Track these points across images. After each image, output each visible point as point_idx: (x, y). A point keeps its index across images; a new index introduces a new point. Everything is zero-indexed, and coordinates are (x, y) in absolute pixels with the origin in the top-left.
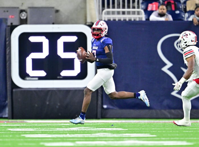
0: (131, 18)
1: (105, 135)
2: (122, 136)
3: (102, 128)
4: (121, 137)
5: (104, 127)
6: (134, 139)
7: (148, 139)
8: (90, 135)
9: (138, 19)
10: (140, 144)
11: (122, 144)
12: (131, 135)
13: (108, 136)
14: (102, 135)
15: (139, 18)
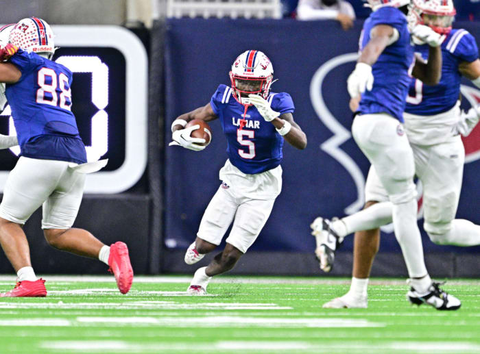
0: (243, 11)
1: (159, 305)
2: (202, 308)
3: (156, 290)
4: (199, 310)
5: (159, 290)
6: (231, 313)
7: (270, 314)
8: (118, 304)
9: (261, 15)
10: (245, 323)
11: (198, 323)
12: (225, 306)
13: (164, 308)
14: (151, 305)
15: (266, 11)
